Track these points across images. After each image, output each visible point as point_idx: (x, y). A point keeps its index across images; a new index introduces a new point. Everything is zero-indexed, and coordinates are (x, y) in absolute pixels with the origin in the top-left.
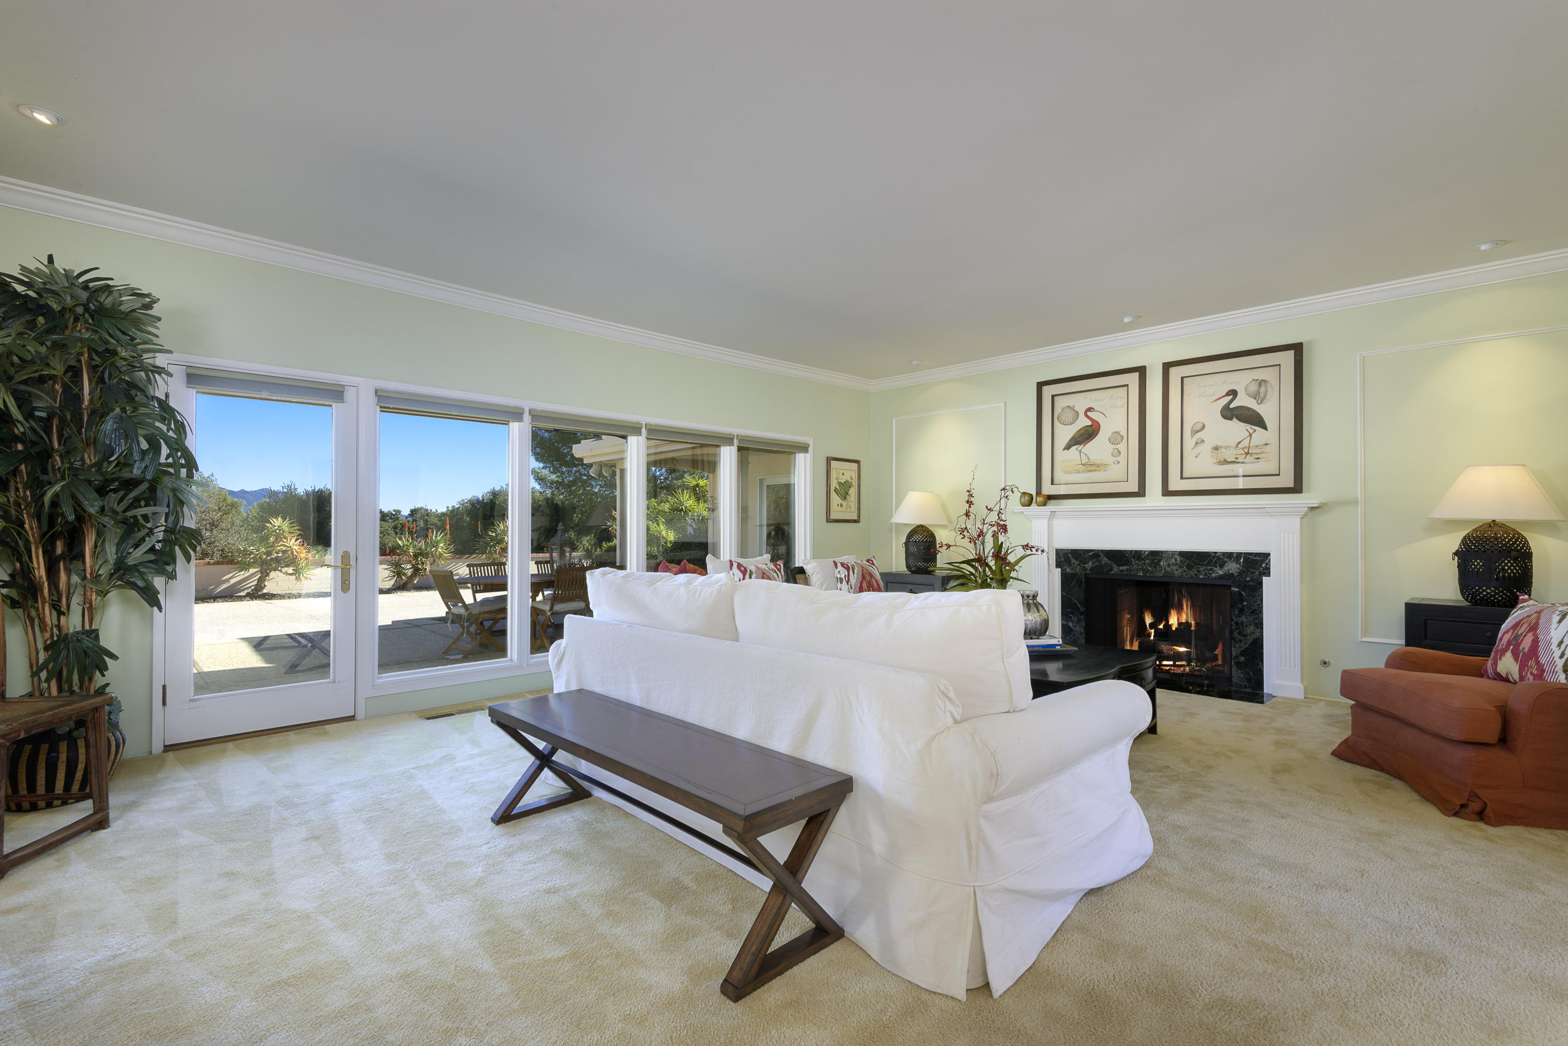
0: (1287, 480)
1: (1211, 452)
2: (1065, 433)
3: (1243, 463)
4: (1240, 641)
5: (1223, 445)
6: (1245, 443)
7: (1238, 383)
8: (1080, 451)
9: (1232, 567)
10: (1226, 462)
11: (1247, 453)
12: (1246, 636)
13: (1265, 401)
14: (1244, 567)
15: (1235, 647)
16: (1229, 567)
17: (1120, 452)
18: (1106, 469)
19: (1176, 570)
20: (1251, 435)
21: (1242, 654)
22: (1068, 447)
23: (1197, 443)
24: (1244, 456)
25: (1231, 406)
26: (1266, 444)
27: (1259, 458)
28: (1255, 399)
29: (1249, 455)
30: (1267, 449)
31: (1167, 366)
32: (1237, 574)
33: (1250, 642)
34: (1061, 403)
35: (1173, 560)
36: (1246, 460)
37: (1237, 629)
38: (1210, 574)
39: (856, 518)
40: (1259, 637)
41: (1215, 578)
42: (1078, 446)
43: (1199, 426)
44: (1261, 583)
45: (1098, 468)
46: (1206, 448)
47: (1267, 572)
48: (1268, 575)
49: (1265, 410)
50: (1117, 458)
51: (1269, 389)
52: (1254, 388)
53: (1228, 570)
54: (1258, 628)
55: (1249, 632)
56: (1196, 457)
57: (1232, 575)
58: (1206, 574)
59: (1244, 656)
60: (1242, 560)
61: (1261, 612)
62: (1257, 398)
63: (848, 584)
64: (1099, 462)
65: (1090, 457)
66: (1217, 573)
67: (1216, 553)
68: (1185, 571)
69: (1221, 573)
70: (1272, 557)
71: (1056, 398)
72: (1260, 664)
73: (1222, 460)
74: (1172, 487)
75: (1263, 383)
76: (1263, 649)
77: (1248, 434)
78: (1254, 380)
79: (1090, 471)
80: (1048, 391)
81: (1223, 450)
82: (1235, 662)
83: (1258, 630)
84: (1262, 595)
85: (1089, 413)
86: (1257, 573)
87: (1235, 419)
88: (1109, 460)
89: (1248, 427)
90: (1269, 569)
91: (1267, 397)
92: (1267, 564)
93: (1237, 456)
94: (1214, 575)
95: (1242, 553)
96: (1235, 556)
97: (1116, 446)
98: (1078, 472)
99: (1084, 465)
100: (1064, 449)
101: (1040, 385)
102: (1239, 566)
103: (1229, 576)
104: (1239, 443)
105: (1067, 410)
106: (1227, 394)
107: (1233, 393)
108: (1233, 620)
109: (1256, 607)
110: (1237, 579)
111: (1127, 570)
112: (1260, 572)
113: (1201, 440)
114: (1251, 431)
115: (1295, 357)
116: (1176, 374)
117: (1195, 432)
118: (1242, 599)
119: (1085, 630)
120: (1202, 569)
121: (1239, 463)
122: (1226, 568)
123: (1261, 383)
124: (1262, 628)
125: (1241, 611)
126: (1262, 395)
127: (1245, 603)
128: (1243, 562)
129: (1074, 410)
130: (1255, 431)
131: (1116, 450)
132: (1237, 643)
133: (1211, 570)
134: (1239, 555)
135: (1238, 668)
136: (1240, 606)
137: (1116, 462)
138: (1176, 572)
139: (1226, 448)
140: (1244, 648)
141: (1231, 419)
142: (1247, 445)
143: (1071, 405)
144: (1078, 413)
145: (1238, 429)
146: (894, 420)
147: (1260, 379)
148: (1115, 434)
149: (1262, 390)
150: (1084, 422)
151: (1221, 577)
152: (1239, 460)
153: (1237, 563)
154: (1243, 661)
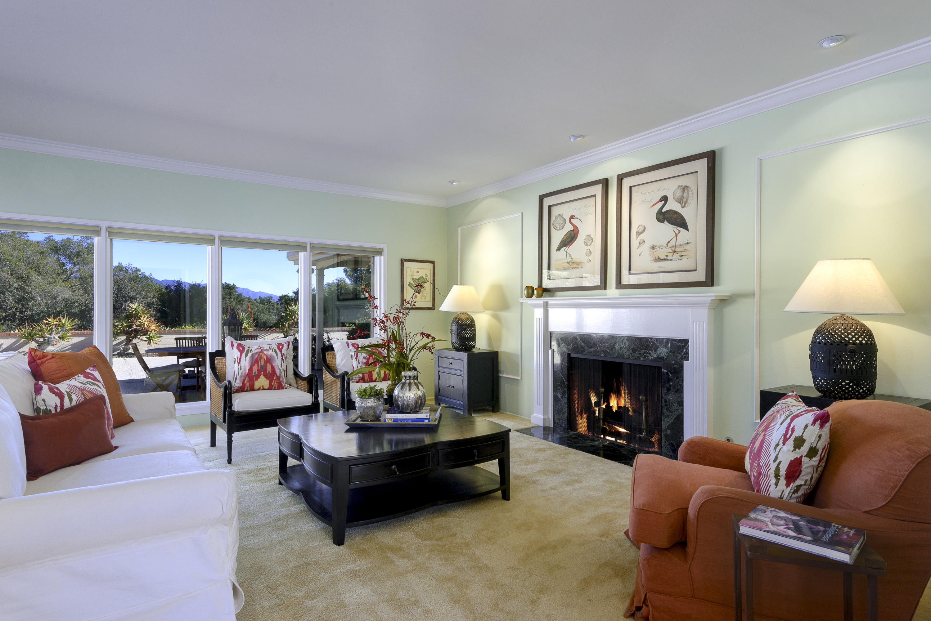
0: (701, 276)
1: (650, 251)
2: (558, 237)
3: (671, 260)
4: (668, 416)
5: (658, 245)
6: (672, 243)
7: (669, 189)
8: (566, 252)
9: (663, 351)
10: (659, 260)
11: (674, 252)
12: (671, 412)
13: (687, 204)
14: (671, 351)
15: (664, 421)
16: (661, 351)
17: (591, 252)
18: (583, 266)
19: (626, 352)
20: (676, 236)
21: (669, 427)
22: (559, 249)
23: (640, 244)
24: (672, 253)
25: (663, 211)
26: (688, 243)
27: (682, 256)
28: (680, 203)
29: (675, 253)
30: (688, 247)
31: (620, 178)
32: (666, 357)
33: (674, 417)
34: (555, 211)
35: (623, 344)
36: (673, 258)
37: (666, 405)
38: (648, 357)
39: (431, 306)
40: (680, 414)
41: (650, 361)
42: (565, 247)
43: (641, 230)
44: (682, 366)
45: (577, 266)
46: (646, 247)
47: (687, 356)
48: (687, 359)
49: (686, 213)
50: (589, 258)
51: (690, 194)
52: (679, 193)
53: (660, 353)
54: (680, 406)
55: (674, 408)
56: (640, 255)
57: (662, 358)
58: (645, 357)
59: (670, 430)
60: (669, 346)
61: (682, 392)
62: (681, 202)
63: (357, 360)
64: (578, 261)
65: (573, 257)
66: (652, 356)
67: (651, 339)
68: (631, 354)
69: (655, 356)
70: (690, 343)
71: (553, 208)
72: (681, 438)
73: (657, 257)
74: (625, 282)
75: (686, 189)
76: (683, 425)
77: (675, 235)
78: (679, 186)
79: (572, 268)
80: (547, 202)
81: (658, 249)
82: (664, 435)
83: (680, 408)
84: (683, 377)
85: (572, 220)
86: (680, 357)
87: (666, 222)
88: (584, 258)
89: (675, 228)
90: (688, 354)
91: (689, 201)
92: (687, 349)
93: (667, 254)
94: (650, 358)
95: (669, 339)
96: (664, 341)
97: (588, 247)
98: (565, 269)
99: (568, 263)
100: (557, 251)
101: (541, 199)
102: (667, 351)
103: (660, 358)
104: (669, 242)
105: (559, 218)
106: (661, 200)
107: (665, 199)
108: (663, 398)
109: (679, 388)
110: (666, 362)
111: (594, 351)
112: (682, 356)
113: (643, 241)
114: (677, 232)
115: (708, 164)
116: (627, 183)
117: (639, 234)
118: (669, 380)
119: (567, 400)
120: (642, 352)
121: (668, 260)
122: (659, 352)
123: (685, 188)
124: (683, 406)
125: (669, 390)
126: (685, 200)
127: (671, 383)
128: (670, 347)
129: (563, 217)
130: (680, 231)
131: (588, 251)
132: (665, 417)
133: (649, 353)
134: (668, 340)
135: (666, 440)
136: (668, 385)
137: (589, 261)
138: (625, 354)
139: (660, 247)
140: (670, 423)
141: (663, 222)
142: (674, 245)
143: (561, 214)
144: (565, 219)
145: (668, 229)
146: (459, 229)
147: (684, 185)
148: (588, 236)
149: (685, 195)
150: (569, 228)
151: (655, 360)
152: (668, 258)
153: (666, 348)
154: (670, 434)
